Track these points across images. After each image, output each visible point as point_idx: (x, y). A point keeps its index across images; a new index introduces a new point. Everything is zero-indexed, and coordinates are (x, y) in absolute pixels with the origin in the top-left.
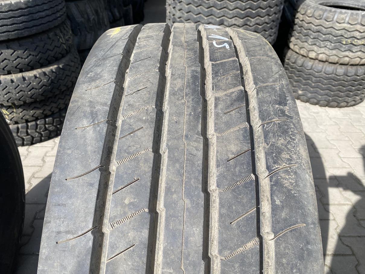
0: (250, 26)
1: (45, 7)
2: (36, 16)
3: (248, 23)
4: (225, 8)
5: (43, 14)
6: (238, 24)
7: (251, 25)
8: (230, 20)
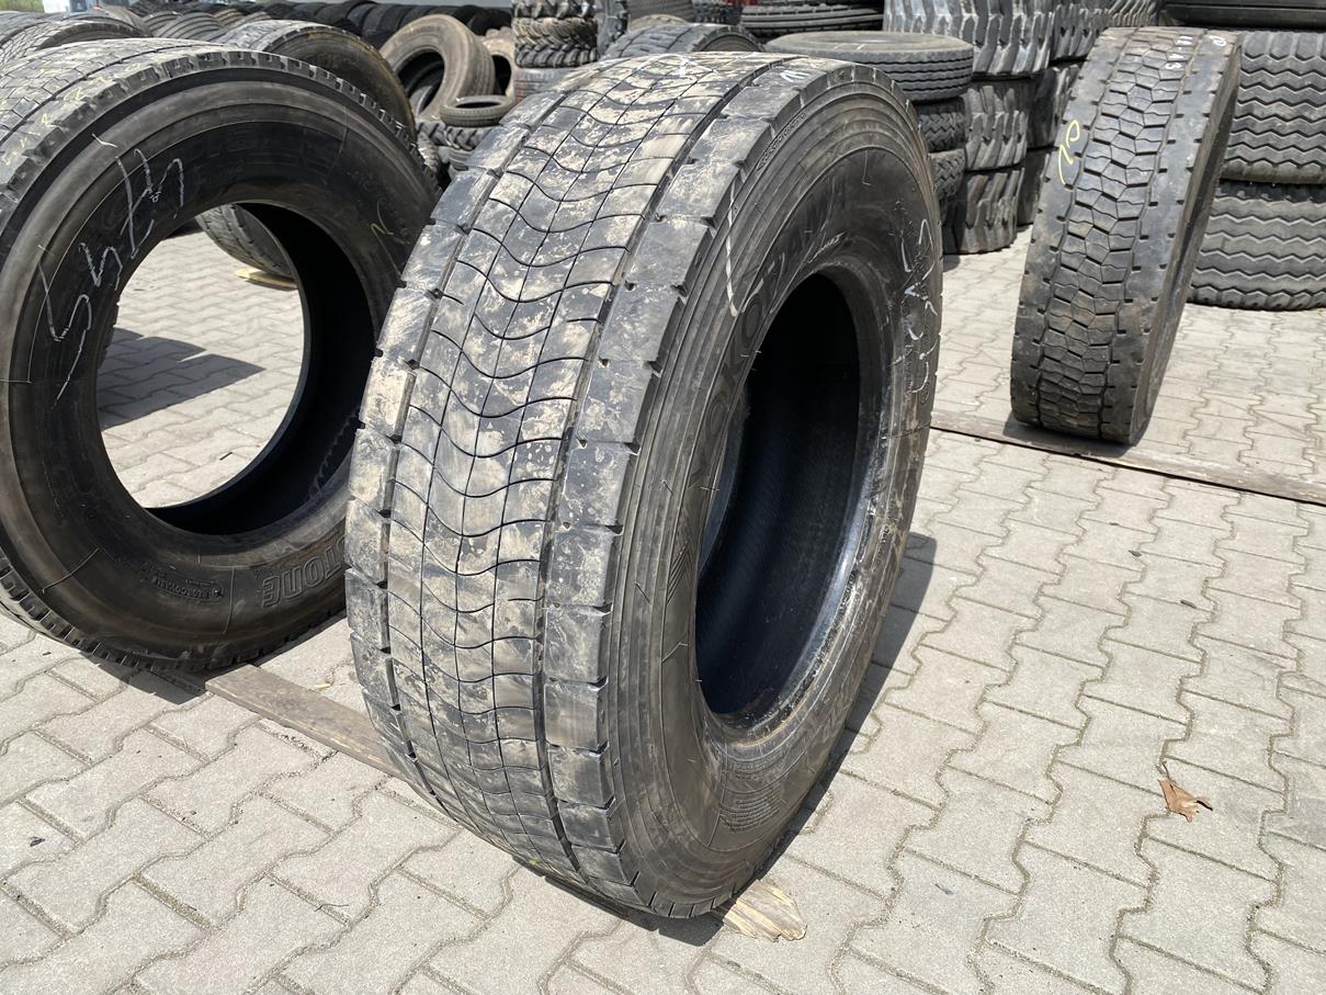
0: (1311, 121)
1: (950, 65)
2: (935, 75)
3: (1306, 114)
4: (1259, 83)
5: (944, 74)
6: (1282, 114)
7: (1313, 118)
8: (1266, 107)
